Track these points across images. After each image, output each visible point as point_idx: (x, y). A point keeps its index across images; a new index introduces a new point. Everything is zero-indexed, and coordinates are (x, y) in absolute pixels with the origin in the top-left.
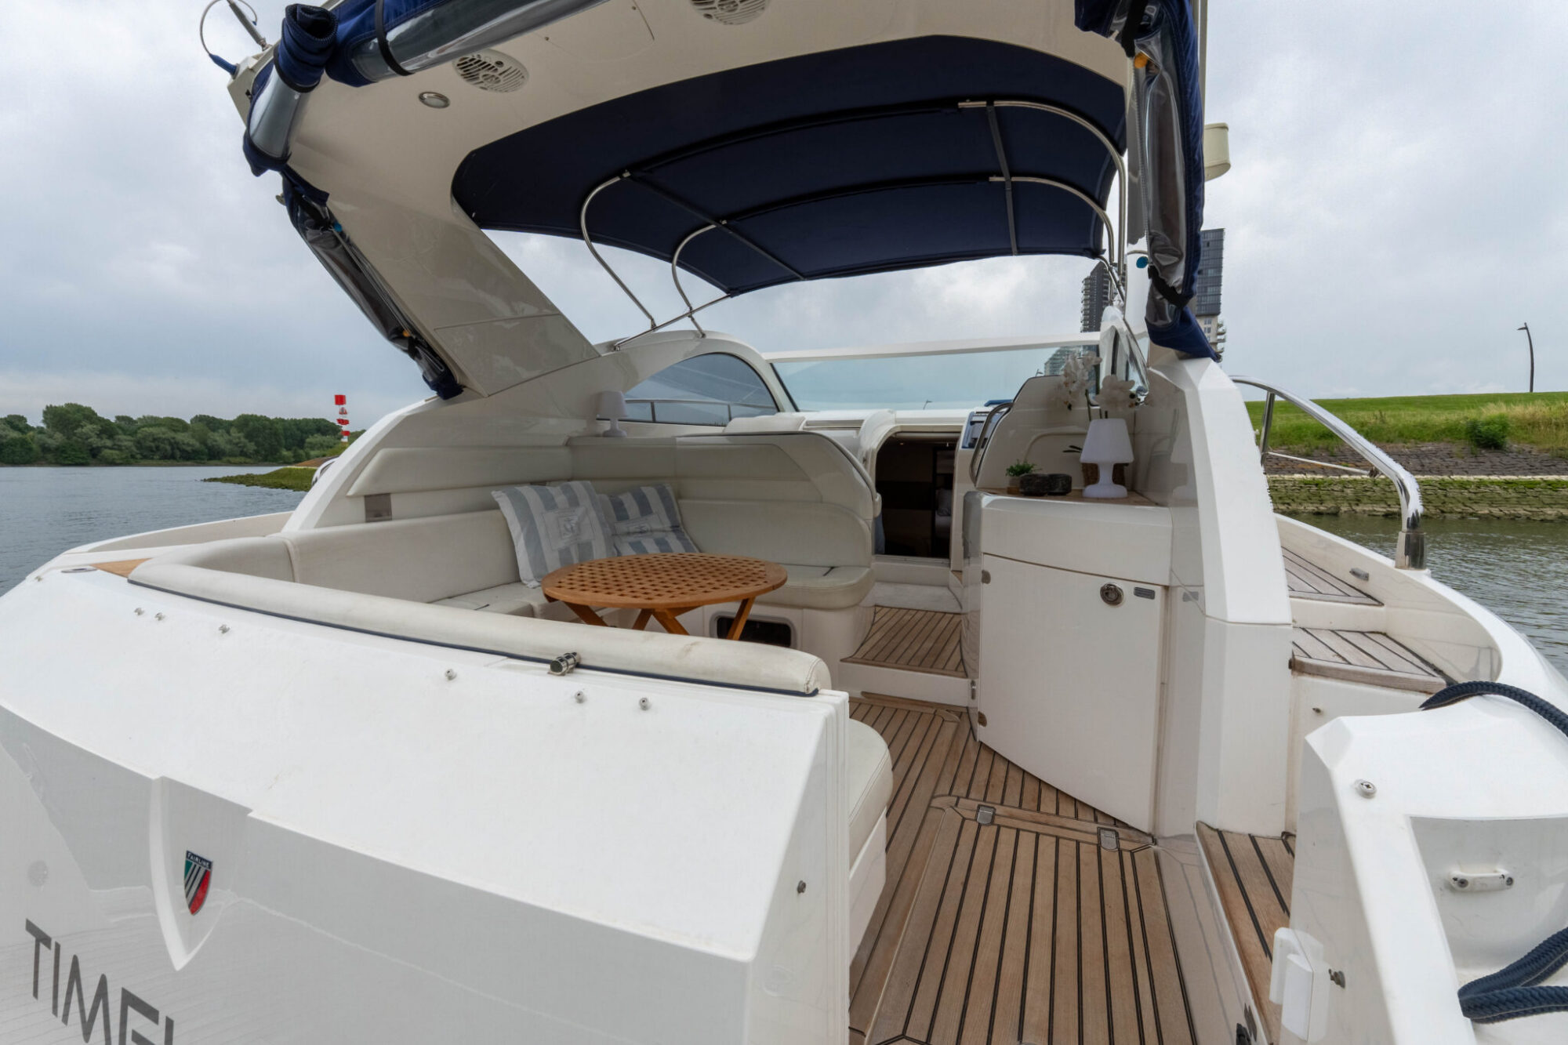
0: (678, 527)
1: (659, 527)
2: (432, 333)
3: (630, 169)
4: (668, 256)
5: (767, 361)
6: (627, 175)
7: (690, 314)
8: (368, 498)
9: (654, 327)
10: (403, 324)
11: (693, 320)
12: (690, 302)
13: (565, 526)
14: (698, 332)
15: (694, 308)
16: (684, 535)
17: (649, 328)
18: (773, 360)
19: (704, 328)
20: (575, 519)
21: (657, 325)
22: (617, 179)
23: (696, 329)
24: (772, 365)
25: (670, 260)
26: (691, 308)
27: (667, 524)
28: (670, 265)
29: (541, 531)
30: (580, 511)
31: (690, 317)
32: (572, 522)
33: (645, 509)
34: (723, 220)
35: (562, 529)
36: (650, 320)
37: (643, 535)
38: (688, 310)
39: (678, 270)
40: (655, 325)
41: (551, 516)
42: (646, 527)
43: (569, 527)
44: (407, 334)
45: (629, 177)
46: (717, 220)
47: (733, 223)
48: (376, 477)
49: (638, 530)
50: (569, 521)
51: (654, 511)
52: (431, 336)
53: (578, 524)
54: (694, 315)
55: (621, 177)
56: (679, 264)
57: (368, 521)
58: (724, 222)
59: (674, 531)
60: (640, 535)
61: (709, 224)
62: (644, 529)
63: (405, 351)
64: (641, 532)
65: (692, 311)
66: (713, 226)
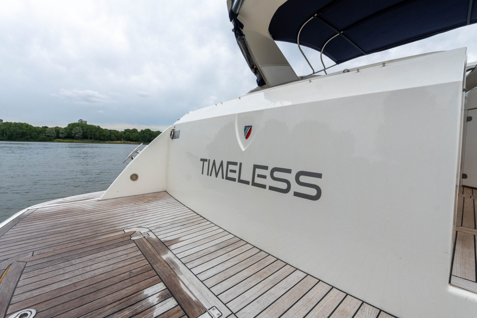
3: (318, 12)
4: (320, 49)
6: (316, 15)
7: (324, 70)
9: (314, 73)
10: (255, 64)
11: (325, 72)
12: (325, 65)
15: (326, 68)
17: (312, 73)
22: (313, 17)
25: (320, 51)
26: (325, 68)
28: (320, 53)
34: (341, 31)
36: (313, 71)
38: (324, 68)
44: (255, 67)
45: (316, 17)
47: (345, 32)
54: (326, 70)
55: (314, 16)
56: (323, 53)
58: (342, 32)
61: (337, 34)
63: (253, 72)
65: (325, 69)
66: (338, 34)
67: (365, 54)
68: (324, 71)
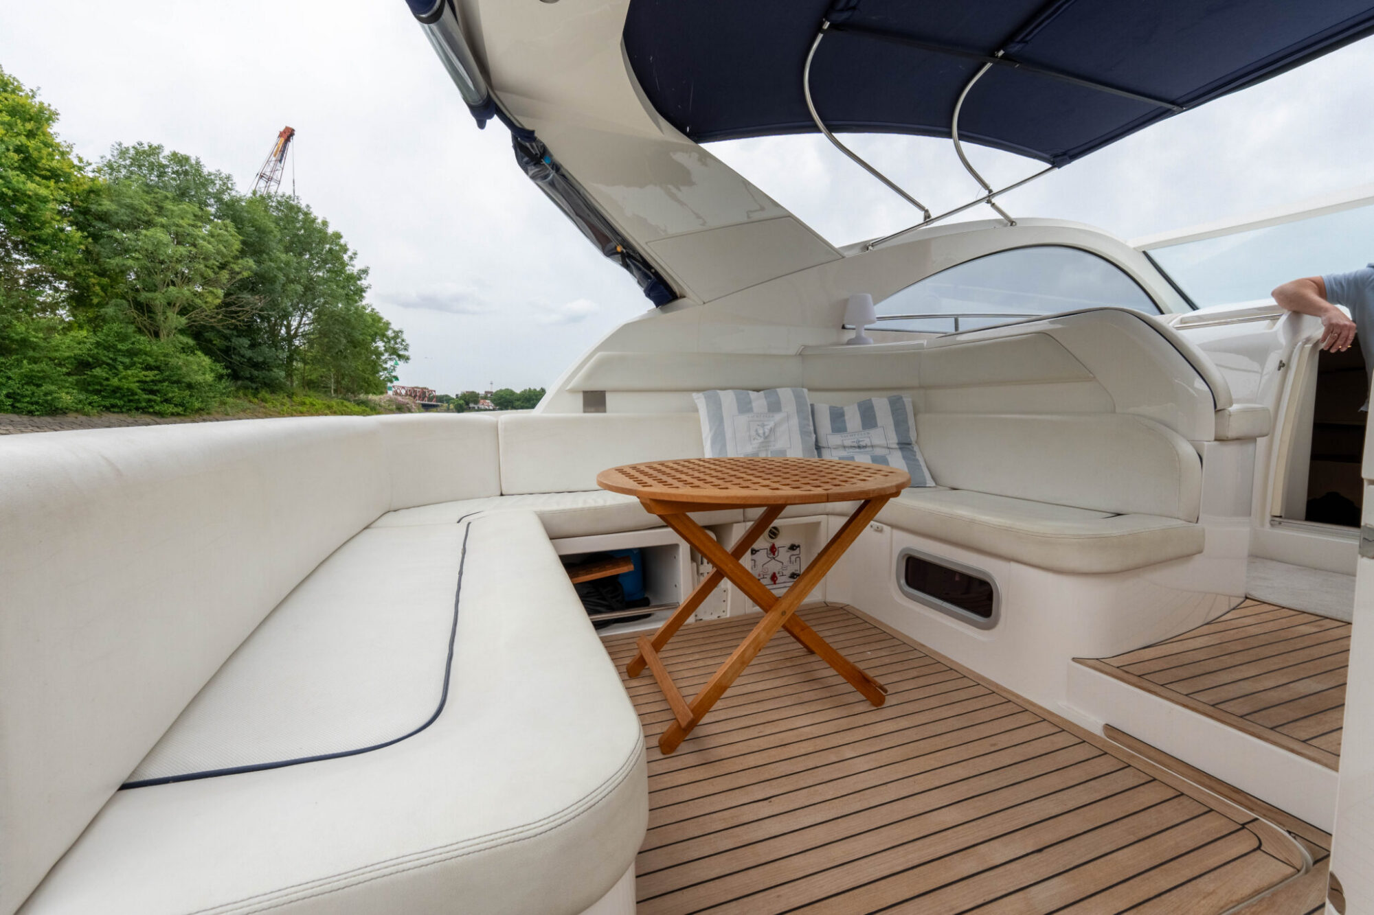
0: (910, 444)
1: (883, 442)
2: (645, 246)
3: (826, 16)
4: (945, 129)
5: (1135, 249)
6: (827, 25)
7: (988, 200)
8: (586, 393)
9: (928, 218)
11: (993, 205)
12: (987, 181)
13: (756, 431)
14: (1006, 221)
15: (996, 190)
16: (915, 456)
17: (922, 221)
18: (1145, 246)
19: (1013, 215)
20: (771, 424)
21: (933, 216)
22: (820, 36)
23: (999, 217)
24: (1145, 253)
25: (949, 135)
26: (990, 191)
27: (893, 440)
28: (950, 141)
29: (729, 435)
30: (778, 417)
31: (989, 202)
32: (766, 427)
33: (869, 419)
34: (998, 51)
35: (753, 433)
36: (921, 211)
37: (862, 450)
38: (984, 194)
39: (964, 145)
40: (929, 217)
41: (743, 419)
42: (866, 441)
43: (761, 432)
44: (619, 249)
45: (829, 26)
46: (992, 55)
47: (1015, 48)
48: (590, 376)
49: (855, 444)
50: (763, 426)
51: (879, 424)
52: (644, 249)
53: (772, 430)
55: (823, 31)
57: (585, 412)
58: (1001, 53)
59: (901, 449)
60: (857, 450)
61: (982, 66)
62: (862, 444)
64: (859, 447)
65: (991, 194)
66: (989, 65)
67: (1175, 108)
68: (989, 205)
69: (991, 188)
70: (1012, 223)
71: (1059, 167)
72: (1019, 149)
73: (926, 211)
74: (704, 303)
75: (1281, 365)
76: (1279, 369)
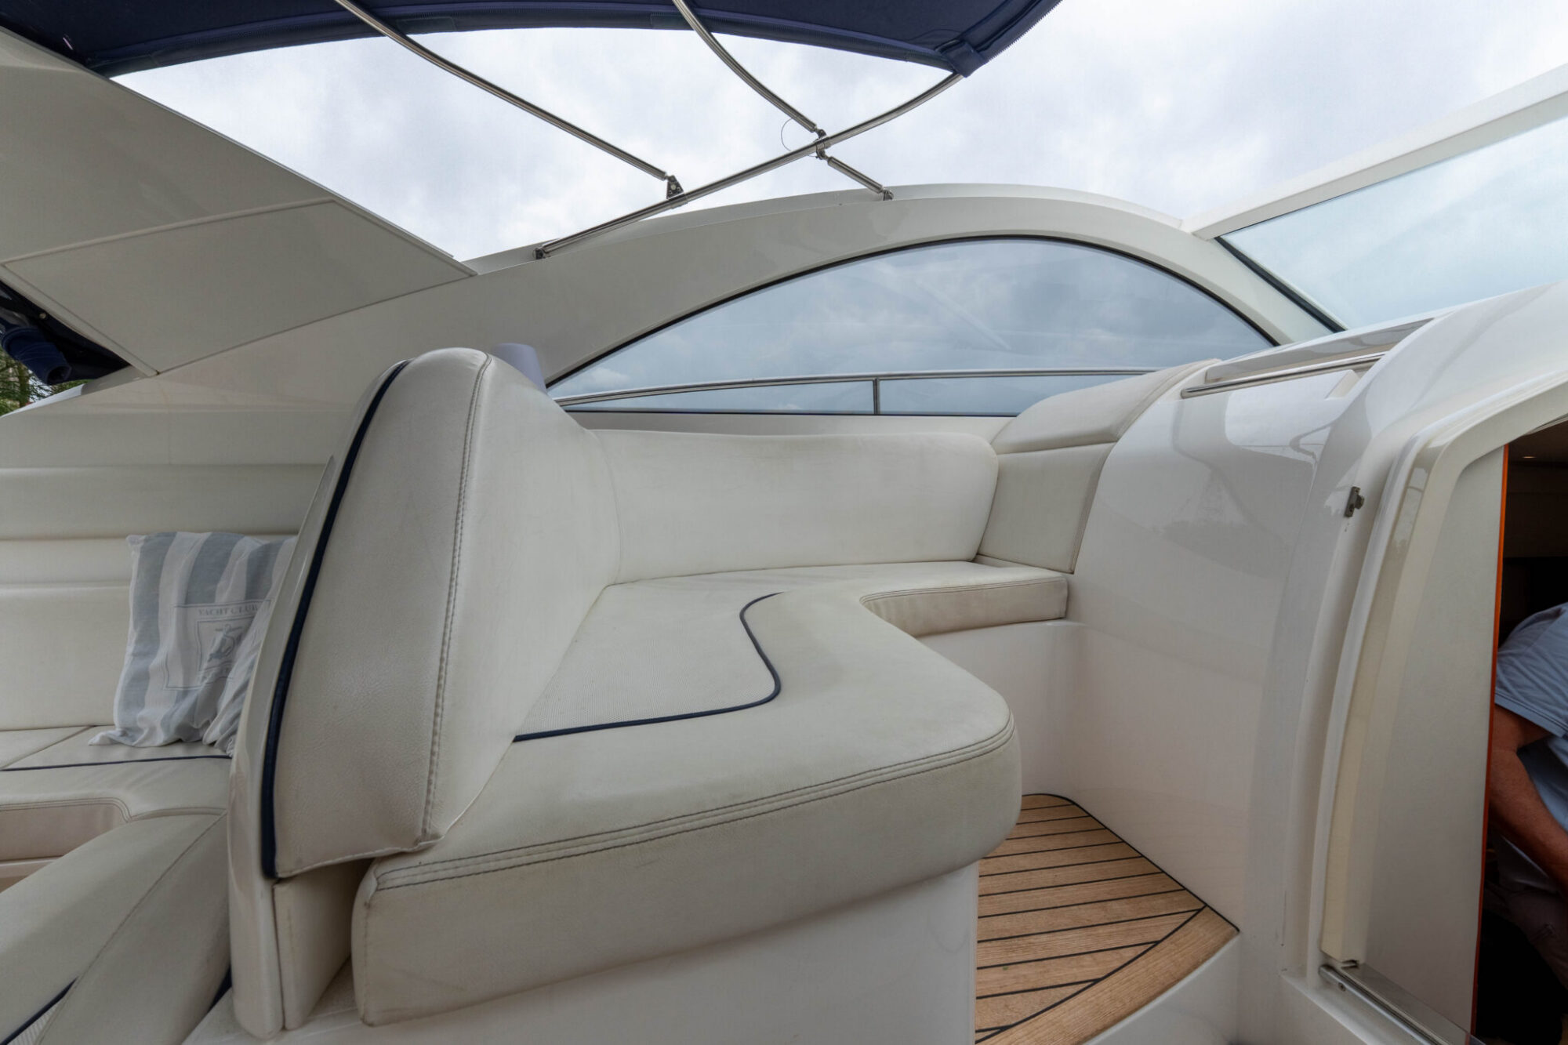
5: (1194, 234)
7: (821, 145)
11: (832, 161)
14: (871, 193)
19: (885, 183)
21: (687, 188)
23: (855, 186)
24: (1219, 239)
26: (822, 134)
31: (821, 155)
40: (678, 191)
65: (825, 140)
68: (822, 161)
69: (819, 127)
70: (887, 195)
71: (966, 74)
72: (864, 42)
73: (672, 180)
74: (158, 373)
75: (1354, 501)
76: (1349, 512)
